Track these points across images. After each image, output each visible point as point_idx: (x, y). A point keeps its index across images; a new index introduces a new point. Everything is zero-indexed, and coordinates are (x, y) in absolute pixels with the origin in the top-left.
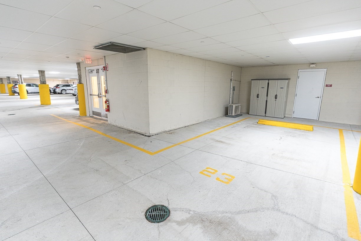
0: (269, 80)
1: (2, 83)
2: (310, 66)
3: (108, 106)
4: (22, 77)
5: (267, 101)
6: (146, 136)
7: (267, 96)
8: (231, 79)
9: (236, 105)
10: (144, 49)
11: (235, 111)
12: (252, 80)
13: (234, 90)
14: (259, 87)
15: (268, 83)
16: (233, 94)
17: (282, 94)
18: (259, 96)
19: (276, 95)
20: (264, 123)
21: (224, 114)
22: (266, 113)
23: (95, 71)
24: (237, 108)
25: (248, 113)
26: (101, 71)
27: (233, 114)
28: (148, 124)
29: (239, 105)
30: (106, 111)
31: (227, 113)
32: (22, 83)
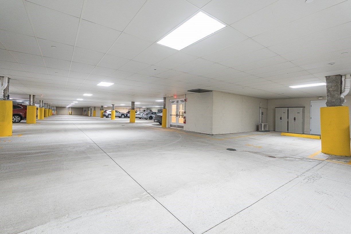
0: (288, 107)
1: (95, 110)
2: (318, 98)
3: (185, 120)
4: (114, 106)
5: (288, 122)
6: (210, 135)
7: (288, 118)
8: (260, 107)
9: (265, 124)
10: (212, 91)
11: (264, 128)
12: (275, 108)
13: (262, 114)
14: (281, 113)
15: (288, 110)
16: (262, 117)
17: (299, 117)
18: (282, 118)
19: (295, 118)
20: (285, 135)
21: (256, 129)
22: (288, 130)
23: (176, 102)
24: (265, 126)
25: (274, 130)
26: (180, 102)
27: (263, 130)
28: (212, 129)
29: (267, 124)
30: (184, 123)
31: (258, 129)
32: (114, 110)
